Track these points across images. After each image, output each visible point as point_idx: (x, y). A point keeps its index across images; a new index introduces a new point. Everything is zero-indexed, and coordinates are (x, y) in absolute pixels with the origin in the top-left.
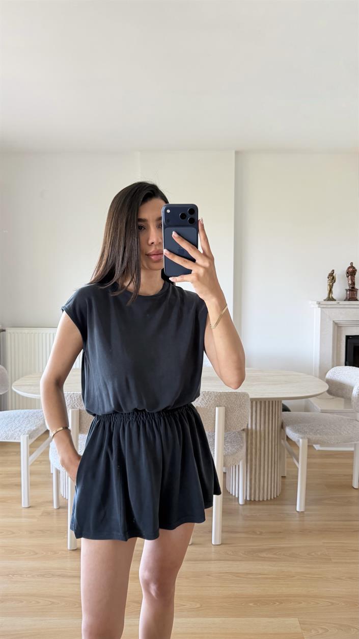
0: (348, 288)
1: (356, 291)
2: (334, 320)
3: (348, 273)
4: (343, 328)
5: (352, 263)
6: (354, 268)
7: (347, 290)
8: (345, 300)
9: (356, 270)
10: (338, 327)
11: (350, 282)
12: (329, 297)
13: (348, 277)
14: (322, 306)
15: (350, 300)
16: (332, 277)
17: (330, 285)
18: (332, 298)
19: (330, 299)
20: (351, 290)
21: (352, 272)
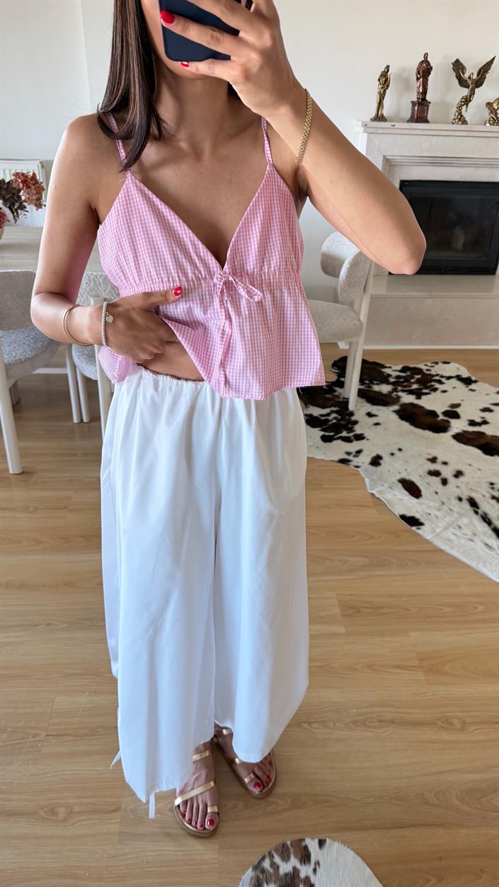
0: (415, 100)
1: (428, 106)
2: (386, 154)
3: (419, 72)
4: (397, 169)
5: (426, 55)
6: (429, 64)
8: (408, 121)
9: (432, 68)
10: (390, 165)
11: (421, 91)
12: (378, 114)
13: (418, 79)
14: (370, 130)
15: (417, 121)
16: (385, 79)
17: (379, 93)
18: (382, 115)
19: (379, 118)
20: (420, 104)
21: (425, 70)
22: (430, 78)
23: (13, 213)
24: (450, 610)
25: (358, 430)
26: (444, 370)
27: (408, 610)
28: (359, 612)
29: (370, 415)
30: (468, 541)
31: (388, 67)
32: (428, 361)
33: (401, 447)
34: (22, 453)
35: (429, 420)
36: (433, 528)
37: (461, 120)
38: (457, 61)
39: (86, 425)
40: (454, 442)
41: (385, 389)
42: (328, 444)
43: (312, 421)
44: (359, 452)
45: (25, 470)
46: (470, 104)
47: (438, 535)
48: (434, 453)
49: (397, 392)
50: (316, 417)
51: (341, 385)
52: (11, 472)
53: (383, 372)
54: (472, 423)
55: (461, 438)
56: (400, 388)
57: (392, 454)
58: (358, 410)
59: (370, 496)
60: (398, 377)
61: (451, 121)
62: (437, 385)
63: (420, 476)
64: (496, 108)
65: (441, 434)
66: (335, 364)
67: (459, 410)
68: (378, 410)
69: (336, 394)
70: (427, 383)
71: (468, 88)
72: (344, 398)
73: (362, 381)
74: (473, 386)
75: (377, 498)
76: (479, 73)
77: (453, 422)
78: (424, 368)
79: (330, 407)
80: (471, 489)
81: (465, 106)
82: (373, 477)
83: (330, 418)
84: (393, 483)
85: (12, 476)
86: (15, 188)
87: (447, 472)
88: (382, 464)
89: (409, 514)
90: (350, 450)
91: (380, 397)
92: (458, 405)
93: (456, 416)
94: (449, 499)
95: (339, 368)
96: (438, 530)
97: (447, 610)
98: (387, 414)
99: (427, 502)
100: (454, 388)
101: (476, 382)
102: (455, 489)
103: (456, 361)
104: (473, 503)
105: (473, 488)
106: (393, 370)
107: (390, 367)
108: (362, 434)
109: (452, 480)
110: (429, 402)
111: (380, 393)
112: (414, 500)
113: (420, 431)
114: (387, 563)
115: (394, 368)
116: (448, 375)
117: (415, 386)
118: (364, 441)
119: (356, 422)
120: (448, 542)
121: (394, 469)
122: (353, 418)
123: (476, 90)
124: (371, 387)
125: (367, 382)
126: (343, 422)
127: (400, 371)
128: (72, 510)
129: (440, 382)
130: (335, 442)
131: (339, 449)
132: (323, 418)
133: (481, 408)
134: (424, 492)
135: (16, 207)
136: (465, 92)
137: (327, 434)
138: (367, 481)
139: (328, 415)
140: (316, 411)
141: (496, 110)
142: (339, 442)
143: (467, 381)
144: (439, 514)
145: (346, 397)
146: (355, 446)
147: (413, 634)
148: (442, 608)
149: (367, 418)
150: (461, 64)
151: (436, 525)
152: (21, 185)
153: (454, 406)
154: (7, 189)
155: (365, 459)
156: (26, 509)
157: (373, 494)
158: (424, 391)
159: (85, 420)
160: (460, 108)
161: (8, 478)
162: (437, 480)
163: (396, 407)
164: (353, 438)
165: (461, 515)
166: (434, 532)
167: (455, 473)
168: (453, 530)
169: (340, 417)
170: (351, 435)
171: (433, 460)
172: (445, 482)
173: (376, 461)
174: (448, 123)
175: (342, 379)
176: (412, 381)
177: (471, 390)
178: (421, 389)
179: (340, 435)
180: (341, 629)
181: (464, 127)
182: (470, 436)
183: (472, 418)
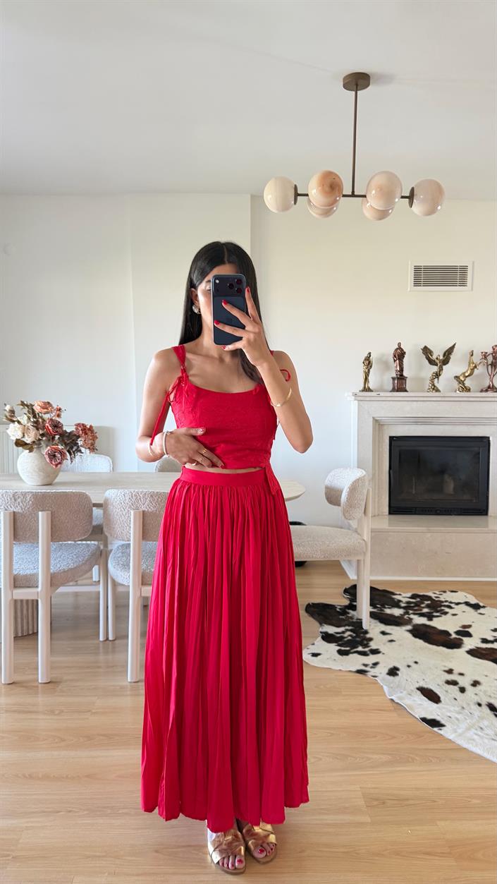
0: (395, 376)
2: (374, 416)
3: (395, 356)
4: (385, 427)
5: (399, 344)
6: (402, 350)
7: (393, 379)
8: (391, 391)
9: (405, 353)
10: (379, 424)
11: (398, 369)
12: (365, 387)
13: (395, 361)
14: (359, 398)
15: (397, 391)
16: (368, 362)
17: (365, 372)
18: (369, 388)
19: (366, 389)
20: (398, 378)
21: (400, 355)
22: (405, 360)
23: (70, 454)
24: (478, 801)
25: (373, 645)
26: (452, 597)
27: (435, 801)
28: (384, 803)
29: (383, 633)
30: (490, 741)
31: (370, 353)
32: (436, 590)
33: (417, 661)
34: (51, 666)
35: (442, 638)
36: (455, 729)
37: (435, 389)
38: (426, 347)
39: (110, 643)
40: (469, 656)
41: (397, 612)
42: (344, 657)
43: (327, 638)
44: (375, 664)
45: (54, 680)
46: (440, 378)
47: (460, 735)
48: (450, 666)
49: (409, 614)
50: (332, 635)
51: (353, 608)
52: (40, 681)
53: (393, 599)
54: (485, 641)
55: (474, 653)
56: (411, 612)
57: (409, 666)
58: (373, 629)
59: (389, 701)
60: (408, 603)
61: (426, 389)
62: (447, 610)
63: (438, 685)
64: (462, 378)
65: (455, 650)
66: (346, 591)
67: (469, 630)
68: (392, 629)
69: (350, 615)
70: (437, 607)
71: (437, 365)
72: (357, 619)
73: (372, 604)
74: (482, 611)
75: (397, 703)
76: (444, 355)
77: (465, 640)
78: (433, 596)
79: (344, 626)
80: (490, 696)
81: (436, 379)
82: (392, 685)
83: (346, 635)
84: (412, 691)
85: (40, 685)
86: (75, 435)
87: (463, 682)
88: (400, 674)
89: (429, 717)
90: (366, 663)
91: (391, 619)
92: (470, 626)
93: (469, 635)
94: (469, 704)
95: (350, 594)
96: (460, 731)
97: (475, 801)
98: (400, 633)
99: (446, 706)
100: (464, 612)
101: (484, 607)
102: (473, 696)
103: (462, 590)
104: (491, 707)
105: (492, 695)
106: (404, 597)
107: (400, 595)
108: (377, 649)
109: (470, 689)
110: (439, 623)
111: (392, 616)
112: (435, 705)
113: (434, 647)
114: (410, 760)
115: (404, 595)
116: (457, 601)
117: (426, 610)
118: (380, 655)
119: (371, 639)
120: (472, 741)
121: (412, 677)
122: (368, 636)
123: (444, 367)
124: (383, 610)
125: (378, 606)
126: (358, 639)
127: (410, 598)
128: (95, 713)
129: (450, 607)
130: (351, 655)
131: (355, 661)
132: (339, 635)
133: (493, 629)
134: (442, 699)
135: (74, 450)
136: (435, 369)
137: (343, 648)
138: (385, 687)
139: (343, 632)
140: (331, 630)
141: (463, 382)
142: (356, 655)
143: (476, 607)
144: (459, 716)
145: (360, 618)
146: (371, 659)
147: (441, 824)
148: (469, 800)
149: (381, 635)
150: (429, 349)
151: (458, 726)
152: (81, 432)
153: (464, 627)
154: (68, 436)
155: (382, 671)
156: (52, 712)
157: (392, 700)
158: (435, 614)
159: (110, 638)
160: (432, 380)
161: (37, 687)
162: (456, 688)
163: (409, 627)
164: (369, 652)
165: (481, 718)
166: (456, 732)
167: (472, 682)
168: (476, 732)
169: (354, 635)
170: (367, 649)
171: (450, 671)
172: (462, 690)
173: (393, 672)
174: (423, 391)
175: (355, 603)
176: (423, 606)
177: (481, 614)
178: (432, 613)
179: (355, 650)
180: (367, 819)
181: (437, 394)
182: (484, 652)
183: (484, 637)
